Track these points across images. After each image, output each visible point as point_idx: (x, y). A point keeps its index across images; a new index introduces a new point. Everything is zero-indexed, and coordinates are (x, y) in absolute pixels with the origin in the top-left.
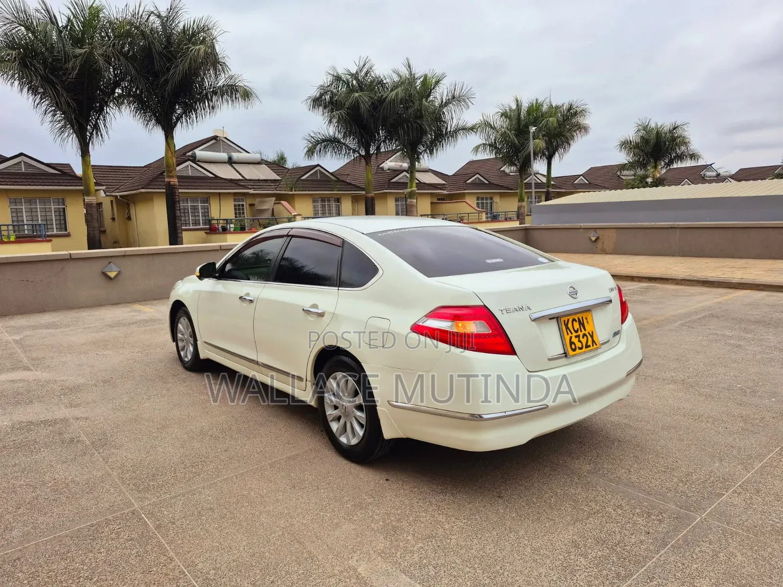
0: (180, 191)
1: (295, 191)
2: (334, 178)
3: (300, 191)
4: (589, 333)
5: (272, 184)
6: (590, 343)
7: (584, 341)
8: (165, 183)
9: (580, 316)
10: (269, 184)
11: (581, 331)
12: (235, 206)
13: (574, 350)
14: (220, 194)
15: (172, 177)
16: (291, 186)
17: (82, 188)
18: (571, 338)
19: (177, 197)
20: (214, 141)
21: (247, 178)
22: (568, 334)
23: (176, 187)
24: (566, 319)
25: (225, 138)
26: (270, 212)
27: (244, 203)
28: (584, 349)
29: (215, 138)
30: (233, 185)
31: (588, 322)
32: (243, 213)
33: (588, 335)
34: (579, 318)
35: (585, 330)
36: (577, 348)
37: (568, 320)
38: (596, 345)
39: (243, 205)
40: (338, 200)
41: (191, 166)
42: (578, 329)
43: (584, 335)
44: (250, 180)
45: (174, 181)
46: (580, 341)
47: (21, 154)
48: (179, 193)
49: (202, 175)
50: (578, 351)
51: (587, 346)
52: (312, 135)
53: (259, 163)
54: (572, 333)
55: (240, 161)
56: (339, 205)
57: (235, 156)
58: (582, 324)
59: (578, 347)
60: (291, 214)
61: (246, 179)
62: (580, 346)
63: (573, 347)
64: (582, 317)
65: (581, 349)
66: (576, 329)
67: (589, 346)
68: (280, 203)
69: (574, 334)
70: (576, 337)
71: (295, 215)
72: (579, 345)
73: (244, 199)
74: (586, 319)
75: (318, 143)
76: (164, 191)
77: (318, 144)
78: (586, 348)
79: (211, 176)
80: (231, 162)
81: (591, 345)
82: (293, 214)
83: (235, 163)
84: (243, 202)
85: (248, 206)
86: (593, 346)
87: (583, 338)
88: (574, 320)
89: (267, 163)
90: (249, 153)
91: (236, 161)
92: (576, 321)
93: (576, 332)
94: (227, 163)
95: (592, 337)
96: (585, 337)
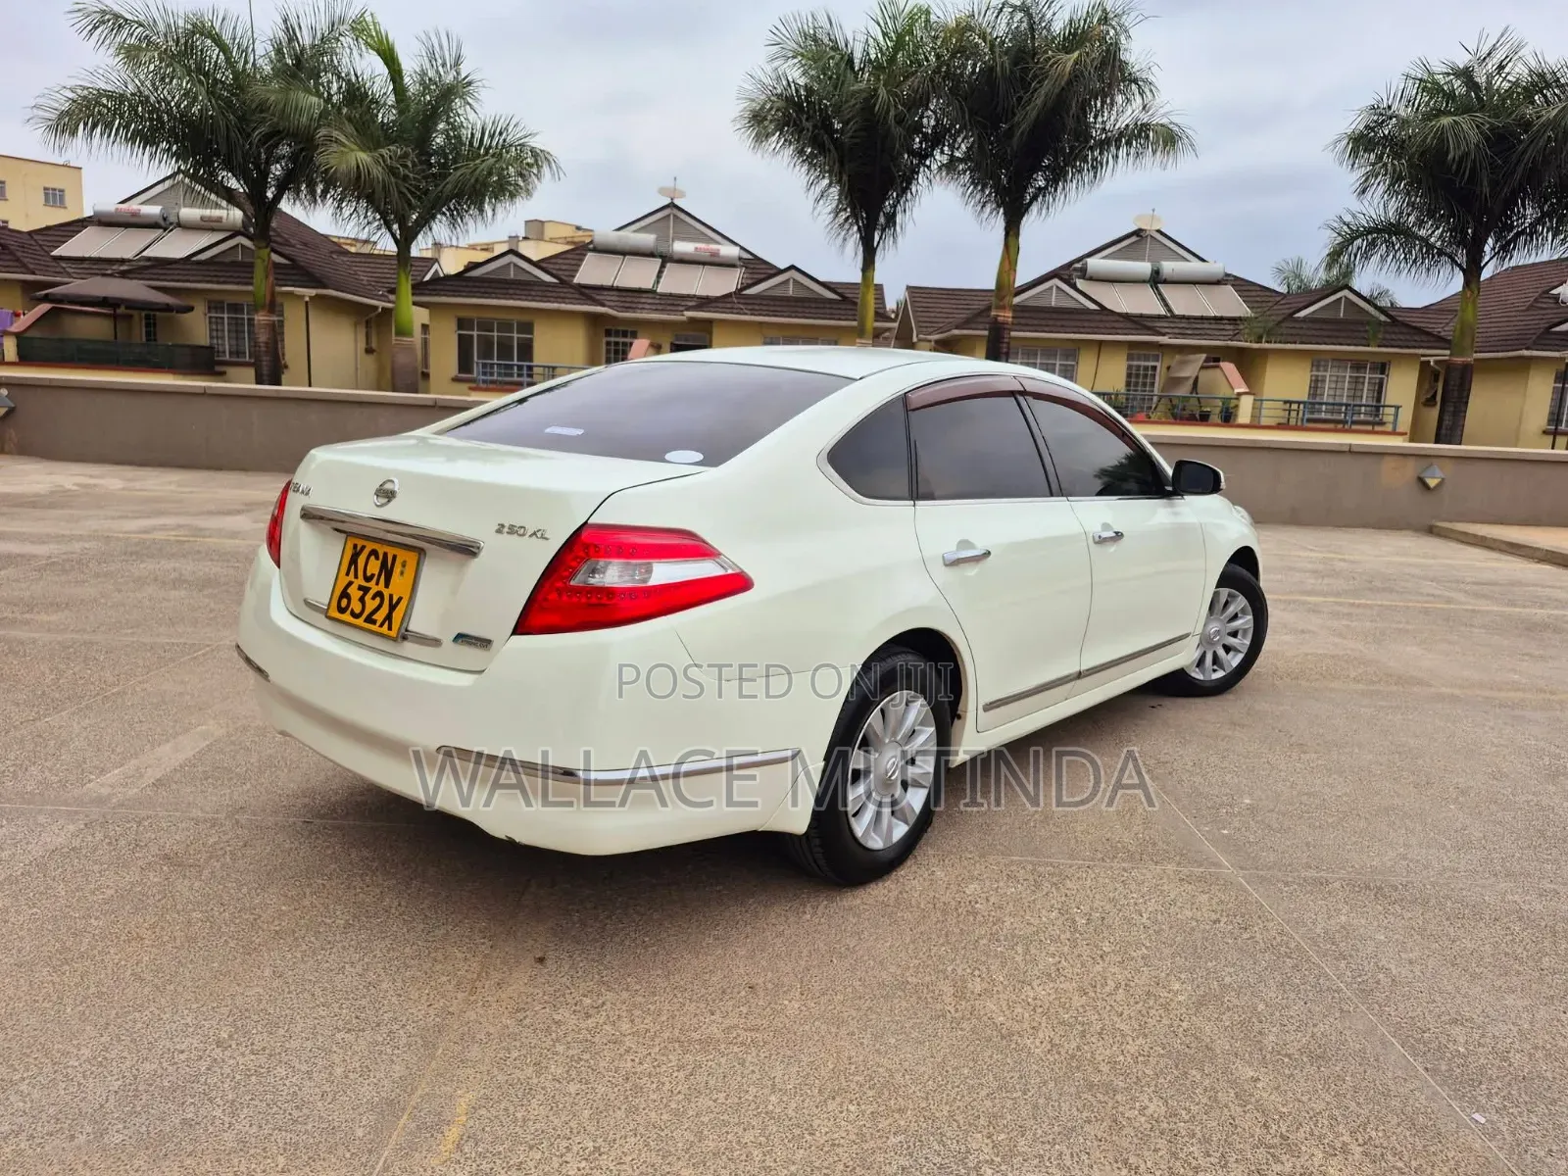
0: (1013, 334)
1: (1268, 342)
2: (1383, 318)
3: (1280, 342)
4: (391, 596)
5: (1228, 327)
6: (380, 616)
7: (371, 605)
8: (987, 320)
9: (391, 551)
10: (1222, 327)
11: (377, 584)
12: (1130, 367)
13: (342, 610)
14: (1101, 343)
15: (1003, 308)
16: (1261, 331)
17: (855, 323)
18: (350, 584)
19: (1005, 345)
20: (1134, 239)
21: (1177, 312)
22: (347, 574)
23: (1006, 326)
24: (360, 543)
25: (1159, 231)
26: (1191, 382)
27: (1158, 364)
28: (360, 622)
29: (1138, 233)
30: (1129, 325)
31: (402, 573)
32: (1153, 384)
33: (387, 598)
34: (385, 554)
35: (387, 585)
36: (349, 610)
37: (363, 547)
38: (390, 628)
39: (1154, 368)
40: (1383, 368)
41: (1057, 287)
42: (373, 575)
43: (379, 594)
44: (1183, 317)
45: (1007, 316)
46: (362, 600)
47: (792, 267)
48: (1010, 338)
49: (1078, 306)
50: (347, 617)
51: (370, 620)
52: (1348, 218)
53: (1218, 283)
54: (356, 577)
55: (1175, 279)
56: (1382, 380)
57: (1169, 267)
58: (387, 571)
59: (352, 610)
60: (1233, 389)
61: (1174, 316)
62: (357, 610)
63: (344, 602)
64: (394, 557)
65: (355, 615)
66: (369, 574)
67: (374, 622)
68: (1218, 367)
69: (361, 581)
70: (360, 588)
71: (1239, 394)
72: (356, 607)
73: (1158, 356)
74: (404, 566)
75: (1356, 234)
76: (986, 333)
77: (1357, 238)
78: (365, 621)
79: (1093, 306)
80: (1156, 280)
81: (378, 624)
82: (1237, 391)
83: (1165, 282)
84: (1158, 361)
85: (1164, 370)
86: (381, 625)
87: (373, 598)
88: (374, 553)
89: (1237, 283)
90: (1203, 260)
91: (1169, 279)
92: (377, 558)
93: (368, 579)
94: (1148, 282)
95: (393, 607)
96: (378, 600)
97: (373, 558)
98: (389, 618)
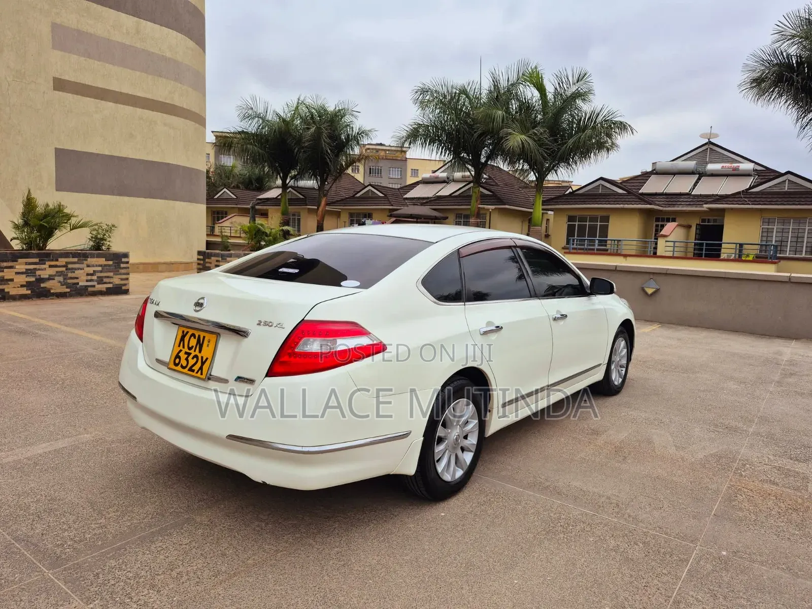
4: (202, 357)
6: (196, 368)
7: (192, 362)
9: (202, 334)
11: (195, 351)
13: (176, 365)
18: (181, 351)
22: (179, 346)
24: (186, 330)
28: (186, 371)
31: (208, 346)
33: (200, 358)
34: (199, 336)
35: (200, 352)
36: (180, 365)
37: (188, 332)
38: (202, 374)
42: (193, 347)
43: (196, 356)
46: (187, 359)
50: (179, 368)
51: (191, 370)
54: (184, 347)
58: (200, 344)
59: (182, 364)
62: (184, 365)
63: (177, 361)
64: (204, 337)
65: (183, 367)
66: (190, 346)
67: (193, 371)
69: (186, 349)
70: (186, 353)
72: (184, 363)
74: (209, 342)
78: (189, 370)
81: (196, 371)
86: (197, 373)
87: (193, 358)
88: (193, 335)
92: (195, 338)
93: (190, 349)
95: (203, 363)
96: (195, 359)
97: (193, 337)
98: (201, 368)
